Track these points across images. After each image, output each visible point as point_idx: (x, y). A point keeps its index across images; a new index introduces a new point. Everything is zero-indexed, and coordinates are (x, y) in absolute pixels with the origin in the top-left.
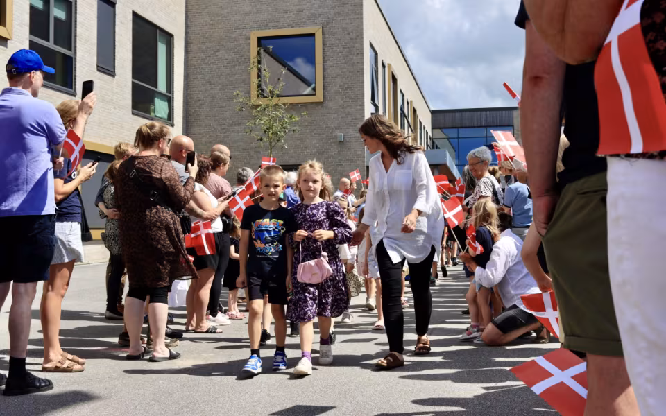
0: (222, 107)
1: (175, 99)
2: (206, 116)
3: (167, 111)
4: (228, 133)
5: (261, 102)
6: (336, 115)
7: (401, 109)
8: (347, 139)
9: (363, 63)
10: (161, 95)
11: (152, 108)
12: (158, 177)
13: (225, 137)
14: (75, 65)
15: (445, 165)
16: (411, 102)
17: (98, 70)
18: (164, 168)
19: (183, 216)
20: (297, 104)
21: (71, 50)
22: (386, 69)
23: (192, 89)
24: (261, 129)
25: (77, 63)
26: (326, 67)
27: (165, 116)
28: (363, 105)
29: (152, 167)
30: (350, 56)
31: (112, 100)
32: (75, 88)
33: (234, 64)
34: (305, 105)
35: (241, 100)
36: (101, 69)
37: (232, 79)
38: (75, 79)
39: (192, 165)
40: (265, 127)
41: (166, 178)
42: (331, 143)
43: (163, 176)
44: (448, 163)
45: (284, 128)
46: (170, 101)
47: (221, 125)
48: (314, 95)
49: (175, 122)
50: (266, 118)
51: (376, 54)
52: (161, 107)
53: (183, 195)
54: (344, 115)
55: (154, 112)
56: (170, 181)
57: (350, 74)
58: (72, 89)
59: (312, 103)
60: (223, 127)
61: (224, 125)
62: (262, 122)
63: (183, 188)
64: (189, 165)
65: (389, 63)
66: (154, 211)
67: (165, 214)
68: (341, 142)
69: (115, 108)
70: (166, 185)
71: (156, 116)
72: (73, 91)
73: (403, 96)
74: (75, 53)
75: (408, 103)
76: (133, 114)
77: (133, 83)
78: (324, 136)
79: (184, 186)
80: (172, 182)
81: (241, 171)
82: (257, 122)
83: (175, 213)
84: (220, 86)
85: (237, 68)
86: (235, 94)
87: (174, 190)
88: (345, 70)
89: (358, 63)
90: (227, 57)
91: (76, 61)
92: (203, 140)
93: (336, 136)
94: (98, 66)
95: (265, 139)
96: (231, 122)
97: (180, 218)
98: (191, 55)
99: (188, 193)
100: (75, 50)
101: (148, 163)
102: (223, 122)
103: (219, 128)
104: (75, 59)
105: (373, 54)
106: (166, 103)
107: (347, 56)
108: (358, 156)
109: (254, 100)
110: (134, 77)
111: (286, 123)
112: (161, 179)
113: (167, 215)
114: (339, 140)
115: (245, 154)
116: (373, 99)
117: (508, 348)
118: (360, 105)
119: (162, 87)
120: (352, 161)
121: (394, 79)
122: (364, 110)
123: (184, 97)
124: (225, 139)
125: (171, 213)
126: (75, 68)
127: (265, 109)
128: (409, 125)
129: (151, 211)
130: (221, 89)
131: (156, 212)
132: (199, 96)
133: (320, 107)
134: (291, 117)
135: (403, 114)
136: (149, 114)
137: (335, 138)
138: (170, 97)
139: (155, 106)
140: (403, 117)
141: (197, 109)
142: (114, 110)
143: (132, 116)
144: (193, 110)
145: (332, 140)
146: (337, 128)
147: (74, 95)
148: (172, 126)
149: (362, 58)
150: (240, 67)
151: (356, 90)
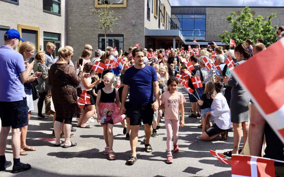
0: (82, 8)
2: (75, 12)
3: (58, 9)
4: (84, 20)
6: (132, 13)
7: (159, 8)
8: (137, 24)
10: (56, 3)
11: (51, 8)
12: (67, 73)
13: (83, 21)
15: (178, 36)
16: (163, 4)
18: (69, 70)
19: (78, 88)
20: (115, 8)
24: (101, 23)
27: (57, 12)
28: (144, 9)
29: (64, 69)
31: (34, 6)
32: (18, 1)
34: (118, 8)
39: (81, 65)
40: (103, 23)
41: (70, 74)
42: (129, 25)
43: (69, 73)
45: (111, 23)
46: (59, 5)
48: (123, 4)
49: (61, 14)
50: (104, 19)
52: (55, 8)
53: (78, 80)
54: (135, 13)
55: (53, 10)
56: (72, 75)
58: (17, 2)
59: (122, 8)
60: (83, 17)
62: (102, 21)
63: (78, 77)
64: (80, 65)
66: (66, 87)
67: (70, 88)
68: (134, 25)
69: (36, 10)
70: (70, 77)
71: (53, 12)
72: (17, 3)
73: (160, 2)
75: (162, 5)
78: (127, 22)
79: (78, 75)
80: (73, 75)
81: (96, 51)
82: (100, 21)
83: (74, 87)
87: (74, 78)
92: (74, 22)
93: (132, 22)
95: (103, 28)
96: (86, 14)
97: (77, 89)
99: (80, 79)
101: (63, 67)
102: (83, 15)
103: (81, 17)
106: (57, 6)
108: (141, 32)
109: (97, 6)
111: (112, 21)
112: (68, 74)
113: (71, 88)
114: (133, 24)
115: (92, 29)
116: (148, 5)
117: (213, 142)
120: (138, 33)
122: (144, 11)
123: (65, 3)
124: (84, 22)
125: (73, 87)
127: (103, 15)
128: (162, 15)
129: (64, 87)
131: (67, 88)
132: (72, 2)
133: (125, 9)
134: (114, 18)
135: (160, 10)
136: (50, 11)
137: (132, 23)
138: (59, 3)
139: (53, 7)
140: (160, 11)
141: (71, 8)
142: (35, 10)
143: (43, 13)
144: (69, 9)
145: (130, 24)
146: (132, 19)
147: (18, 4)
148: (60, 16)
151: (141, 2)
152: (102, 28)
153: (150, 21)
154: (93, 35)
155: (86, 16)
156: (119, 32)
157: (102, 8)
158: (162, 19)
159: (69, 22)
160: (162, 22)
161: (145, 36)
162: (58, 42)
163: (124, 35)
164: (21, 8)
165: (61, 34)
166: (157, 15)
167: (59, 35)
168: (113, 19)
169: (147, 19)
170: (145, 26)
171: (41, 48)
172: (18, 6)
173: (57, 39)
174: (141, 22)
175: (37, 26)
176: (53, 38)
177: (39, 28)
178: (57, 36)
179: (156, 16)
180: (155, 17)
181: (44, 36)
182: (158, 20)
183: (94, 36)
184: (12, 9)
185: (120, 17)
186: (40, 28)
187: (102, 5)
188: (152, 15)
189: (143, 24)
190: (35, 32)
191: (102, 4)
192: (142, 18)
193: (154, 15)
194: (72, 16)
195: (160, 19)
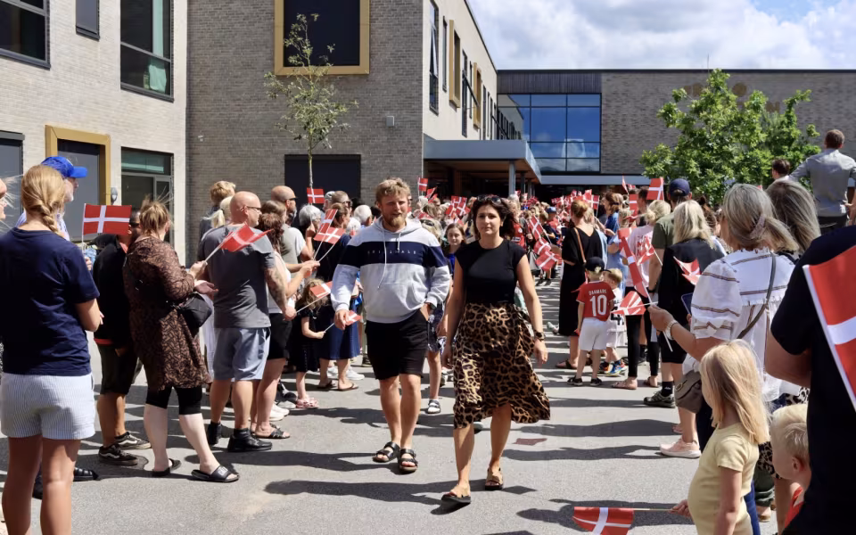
0: (237, 77)
1: (175, 65)
2: (216, 88)
3: (165, 80)
4: (243, 112)
5: (289, 71)
6: (385, 92)
7: (464, 76)
8: (400, 124)
9: (421, 25)
10: (157, 61)
11: (145, 78)
13: (240, 116)
14: (49, 26)
15: (524, 160)
16: (475, 64)
17: (78, 33)
21: (41, 7)
22: (448, 27)
23: (200, 52)
24: (299, 124)
25: (51, 25)
26: (373, 28)
27: (163, 88)
28: (420, 80)
30: (406, 16)
31: (96, 71)
32: (49, 58)
33: (252, 20)
34: (345, 77)
35: (273, 84)
36: (81, 31)
37: (249, 40)
38: (49, 46)
40: (305, 122)
42: (378, 127)
44: (527, 158)
45: (329, 123)
46: (168, 67)
47: (234, 100)
48: (358, 64)
49: (175, 96)
51: (436, 10)
52: (156, 76)
54: (396, 92)
55: (148, 83)
57: (405, 39)
58: (43, 58)
59: (355, 75)
60: (238, 103)
61: (239, 100)
65: (451, 19)
68: (391, 128)
69: (99, 82)
71: (151, 89)
72: (46, 62)
73: (466, 58)
74: (48, 11)
75: (471, 66)
76: (123, 88)
77: (122, 46)
78: (370, 118)
82: (296, 116)
84: (234, 48)
85: (257, 25)
88: (398, 33)
89: (416, 24)
90: (243, 11)
91: (49, 22)
92: (212, 119)
93: (385, 119)
94: (77, 27)
95: (304, 137)
96: (248, 97)
100: (48, 7)
102: (239, 97)
103: (233, 104)
104: (48, 19)
105: (433, 9)
106: (164, 71)
107: (401, 15)
108: (413, 147)
109: (280, 69)
110: (123, 39)
111: (332, 115)
114: (388, 124)
115: (267, 139)
116: (432, 70)
118: (417, 80)
119: (158, 50)
120: (405, 152)
121: (457, 39)
122: (421, 86)
124: (241, 119)
126: (48, 30)
128: (472, 94)
130: (235, 53)
132: (207, 61)
133: (364, 81)
134: (337, 108)
135: (466, 83)
136: (142, 86)
137: (385, 121)
138: (169, 63)
139: (149, 75)
140: (465, 86)
141: (204, 78)
142: (97, 84)
143: (120, 91)
144: (198, 80)
145: (379, 124)
146: (386, 108)
147: (47, 67)
148: (171, 101)
149: (421, 18)
150: (261, 25)
151: (412, 60)
152: (300, 137)
153: (437, 114)
154: (268, 157)
155: (249, 101)
156: (348, 147)
157: (299, 76)
158: (471, 108)
159: (196, 118)
160: (471, 117)
161: (425, 160)
162: (165, 179)
163: (363, 156)
164: (58, 79)
165: (172, 155)
166: (458, 97)
167: (166, 159)
168: (333, 109)
169: (431, 109)
170: (424, 131)
171: (114, 197)
172: (47, 71)
173: (161, 169)
174: (413, 118)
175: (102, 132)
176: (150, 168)
177: (107, 137)
178: (160, 160)
179: (454, 98)
180: (452, 103)
181: (124, 160)
182: (460, 110)
183: (271, 161)
184: (30, 81)
185: (356, 103)
186: (113, 138)
187: (300, 68)
188: (443, 98)
189: (418, 124)
190: (97, 150)
191: (300, 65)
192: (415, 107)
193: (450, 96)
194: (206, 101)
195: (466, 109)
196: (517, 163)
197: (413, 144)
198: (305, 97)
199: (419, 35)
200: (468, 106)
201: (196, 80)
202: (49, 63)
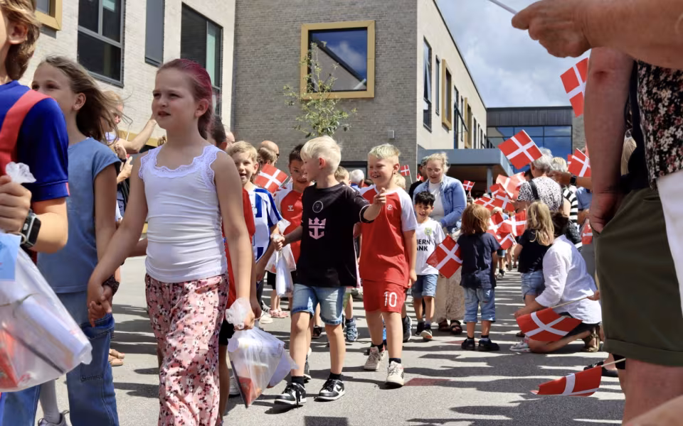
0: (271, 101)
1: (223, 92)
2: (255, 110)
4: (276, 128)
5: (311, 96)
6: (387, 112)
7: (455, 107)
8: (398, 137)
9: (416, 58)
13: (273, 132)
14: (123, 56)
15: (499, 165)
16: (466, 99)
17: (146, 62)
20: (348, 99)
21: (119, 42)
22: (440, 64)
23: (241, 83)
24: (310, 124)
25: (125, 54)
26: (378, 62)
28: (415, 101)
30: (403, 51)
32: (123, 79)
33: (284, 57)
34: (356, 100)
35: (291, 94)
36: (149, 61)
37: (281, 72)
38: (123, 70)
40: (314, 123)
42: (381, 140)
44: (502, 164)
45: (333, 124)
47: (269, 119)
48: (366, 90)
51: (430, 49)
54: (395, 112)
57: (403, 69)
58: (119, 80)
59: (363, 99)
60: (272, 121)
61: (273, 119)
65: (444, 58)
68: (391, 140)
72: (120, 82)
73: (457, 93)
74: (124, 44)
75: (462, 100)
78: (375, 132)
82: (306, 117)
84: (269, 79)
85: (286, 61)
86: (285, 87)
88: (397, 66)
89: (411, 58)
90: (276, 50)
91: (124, 52)
92: (251, 134)
93: (387, 132)
94: (146, 58)
96: (280, 117)
98: (241, 48)
100: (124, 41)
102: (272, 117)
103: (268, 122)
104: (124, 50)
105: (427, 49)
107: (400, 51)
108: (409, 155)
109: (304, 95)
111: (336, 119)
114: (389, 137)
116: (426, 95)
118: (412, 102)
121: (448, 76)
122: (416, 106)
123: (232, 90)
126: (123, 59)
128: (463, 123)
130: (270, 83)
132: (248, 89)
133: (370, 103)
134: (341, 114)
135: (457, 111)
137: (386, 134)
138: (219, 91)
140: (457, 116)
141: (246, 103)
144: (242, 104)
145: (382, 137)
146: (388, 125)
147: (121, 86)
149: (416, 53)
150: (290, 61)
151: (408, 86)
153: (430, 131)
156: (357, 156)
158: (462, 132)
160: (462, 140)
164: (129, 96)
166: (450, 122)
168: (337, 115)
169: (424, 126)
170: (418, 142)
172: (121, 89)
174: (409, 132)
179: (446, 122)
180: (444, 125)
182: (452, 132)
188: (436, 120)
189: (413, 137)
192: (410, 123)
193: (443, 119)
194: (247, 120)
195: (458, 133)
196: (494, 167)
197: (409, 153)
198: (314, 104)
199: (414, 67)
200: (460, 131)
201: (240, 104)
202: (123, 82)
